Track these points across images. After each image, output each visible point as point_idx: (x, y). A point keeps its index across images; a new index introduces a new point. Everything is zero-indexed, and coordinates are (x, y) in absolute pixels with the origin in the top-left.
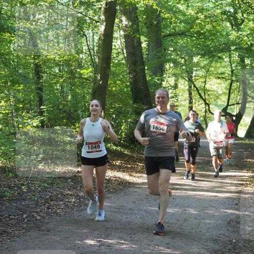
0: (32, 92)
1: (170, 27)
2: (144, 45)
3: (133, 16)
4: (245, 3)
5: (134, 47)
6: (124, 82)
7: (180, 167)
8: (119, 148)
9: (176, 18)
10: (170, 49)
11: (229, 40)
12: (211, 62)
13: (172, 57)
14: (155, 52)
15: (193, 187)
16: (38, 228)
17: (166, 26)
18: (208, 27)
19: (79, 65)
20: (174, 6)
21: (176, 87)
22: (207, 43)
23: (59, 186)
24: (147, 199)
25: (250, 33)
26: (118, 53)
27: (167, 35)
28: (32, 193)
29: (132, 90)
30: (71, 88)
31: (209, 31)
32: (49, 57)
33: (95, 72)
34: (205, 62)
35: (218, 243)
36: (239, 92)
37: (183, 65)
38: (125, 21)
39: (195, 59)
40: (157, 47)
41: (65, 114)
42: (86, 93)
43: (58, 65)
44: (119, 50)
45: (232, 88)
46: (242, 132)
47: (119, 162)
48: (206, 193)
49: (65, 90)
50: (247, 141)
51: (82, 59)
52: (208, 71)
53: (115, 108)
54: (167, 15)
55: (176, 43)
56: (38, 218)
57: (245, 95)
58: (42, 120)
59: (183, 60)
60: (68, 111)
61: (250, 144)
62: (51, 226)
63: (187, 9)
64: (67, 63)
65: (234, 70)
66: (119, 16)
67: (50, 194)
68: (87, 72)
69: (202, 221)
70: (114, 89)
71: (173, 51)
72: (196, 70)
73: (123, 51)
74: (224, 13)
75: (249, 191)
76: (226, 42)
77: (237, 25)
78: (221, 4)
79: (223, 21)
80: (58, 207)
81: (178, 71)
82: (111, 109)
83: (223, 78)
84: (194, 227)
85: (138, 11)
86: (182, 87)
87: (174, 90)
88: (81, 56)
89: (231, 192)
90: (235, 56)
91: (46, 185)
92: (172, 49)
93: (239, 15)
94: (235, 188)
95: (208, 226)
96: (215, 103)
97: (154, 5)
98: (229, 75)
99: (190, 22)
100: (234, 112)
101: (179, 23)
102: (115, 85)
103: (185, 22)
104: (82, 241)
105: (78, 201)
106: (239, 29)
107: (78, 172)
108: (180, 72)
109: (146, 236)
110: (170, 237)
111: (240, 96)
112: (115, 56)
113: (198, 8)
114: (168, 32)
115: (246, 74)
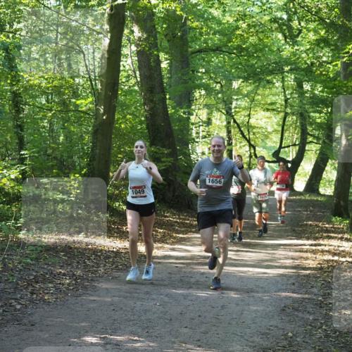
0: (8, 130)
1: (200, 39)
2: (164, 65)
3: (149, 24)
4: (303, 7)
5: (150, 69)
6: (137, 117)
9: (208, 27)
10: (201, 70)
11: (281, 57)
12: (257, 88)
13: (204, 81)
14: (180, 75)
15: (233, 262)
16: (18, 321)
17: (195, 39)
18: (253, 40)
19: (74, 93)
20: (206, 11)
21: (209, 122)
23: (47, 262)
25: (310, 48)
26: (128, 76)
27: (196, 50)
28: (10, 272)
29: (147, 128)
30: (64, 125)
31: (254, 46)
32: (31, 82)
33: (97, 103)
34: (249, 88)
35: (268, 338)
36: (295, 129)
37: (219, 93)
38: (137, 32)
39: (236, 85)
40: (182, 68)
41: (56, 162)
42: (85, 132)
44: (130, 72)
45: (286, 123)
46: (300, 184)
48: (251, 269)
49: (55, 128)
50: (307, 197)
51: (79, 84)
52: (253, 100)
53: (125, 152)
54: (195, 24)
55: (208, 62)
56: (18, 307)
57: (304, 134)
58: (23, 170)
59: (219, 85)
60: (59, 158)
61: (311, 201)
62: (36, 318)
63: (224, 15)
64: (58, 91)
65: (288, 99)
66: (130, 25)
67: (35, 274)
68: (86, 103)
69: (246, 308)
70: (123, 126)
71: (204, 73)
72: (237, 99)
73: (135, 73)
74: (275, 20)
75: (311, 266)
76: (278, 61)
77: (292, 37)
78: (269, 8)
79: (272, 31)
81: (212, 101)
82: (120, 154)
83: (274, 110)
84: (234, 316)
85: (155, 18)
86: (218, 123)
87: (206, 126)
88: (77, 80)
89: (286, 267)
90: (290, 80)
91: (29, 261)
92: (204, 70)
93: (295, 24)
94: (291, 261)
95: (254, 315)
96: (263, 144)
97: (178, 9)
98: (282, 105)
99: (228, 32)
100: (289, 156)
101: (213, 34)
102: (124, 120)
103: (221, 32)
104: (79, 338)
105: (74, 282)
106: (295, 43)
107: (74, 242)
108: (215, 102)
109: (169, 330)
110: (201, 330)
111: (297, 134)
112: (124, 80)
113: (238, 14)
114: (198, 47)
115: (305, 104)
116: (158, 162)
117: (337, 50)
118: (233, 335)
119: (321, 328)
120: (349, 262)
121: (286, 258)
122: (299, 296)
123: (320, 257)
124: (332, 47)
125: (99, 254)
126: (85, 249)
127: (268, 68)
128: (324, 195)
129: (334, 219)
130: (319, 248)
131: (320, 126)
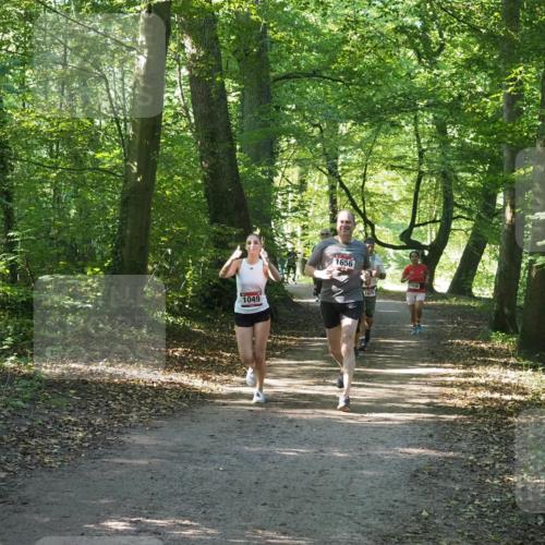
1: (287, 59)
2: (232, 98)
3: (207, 36)
4: (445, 10)
5: (210, 103)
6: (190, 178)
7: (311, 359)
8: (180, 320)
9: (300, 40)
10: (289, 106)
11: (412, 87)
12: (376, 133)
13: (294, 123)
14: (256, 114)
17: (280, 58)
18: (369, 59)
19: (92, 140)
20: (296, 15)
21: (302, 186)
22: (367, 93)
23: (48, 405)
24: (240, 427)
25: (456, 73)
26: (176, 115)
27: (281, 75)
29: (206, 196)
30: (76, 191)
31: (371, 68)
32: (24, 125)
33: (127, 157)
34: (363, 134)
35: (392, 520)
36: (435, 198)
37: (316, 142)
38: (190, 48)
39: (343, 128)
40: (261, 103)
41: (63, 248)
42: (109, 202)
43: (44, 141)
44: (179, 109)
45: (421, 188)
46: (442, 282)
47: (180, 349)
49: (63, 196)
50: (454, 301)
51: (99, 128)
52: (370, 152)
53: (171, 233)
54: (278, 36)
55: (302, 94)
56: (3, 475)
57: (449, 204)
58: (11, 261)
59: (318, 129)
60: (69, 240)
61: (459, 307)
62: (30, 492)
63: (325, 22)
64: (66, 138)
65: (424, 150)
66: (178, 36)
67: (29, 423)
68: (110, 157)
69: (360, 472)
70: (167, 192)
71: (294, 111)
72: (345, 152)
73: (187, 111)
74: (401, 29)
76: (407, 92)
77: (429, 55)
78: (394, 11)
79: (399, 46)
80: (46, 451)
82: (163, 235)
83: (402, 167)
84: (340, 486)
85: (218, 25)
86: (316, 187)
87: (297, 193)
88: (97, 122)
89: (419, 411)
90: (427, 120)
91: (20, 403)
92: (294, 107)
93: (434, 35)
95: (370, 484)
96: (386, 220)
97: (253, 12)
98: (414, 160)
99: (331, 48)
100: (426, 239)
101: (307, 51)
102: (170, 184)
103: (319, 48)
104: (97, 523)
105: (90, 436)
106: (434, 64)
107: (92, 373)
108: (311, 156)
109: (238, 509)
110: (288, 509)
111: (438, 205)
112: (170, 121)
113: (346, 20)
114: (284, 70)
115: (449, 159)
116: (222, 248)
117: (498, 76)
118: (337, 516)
119: (472, 502)
120: (516, 401)
121: (421, 396)
122: (440, 454)
123: (471, 393)
124: (491, 72)
125: (130, 391)
126: (109, 384)
127: (392, 103)
128: (480, 299)
129: (494, 335)
130: (470, 379)
131: (472, 193)
